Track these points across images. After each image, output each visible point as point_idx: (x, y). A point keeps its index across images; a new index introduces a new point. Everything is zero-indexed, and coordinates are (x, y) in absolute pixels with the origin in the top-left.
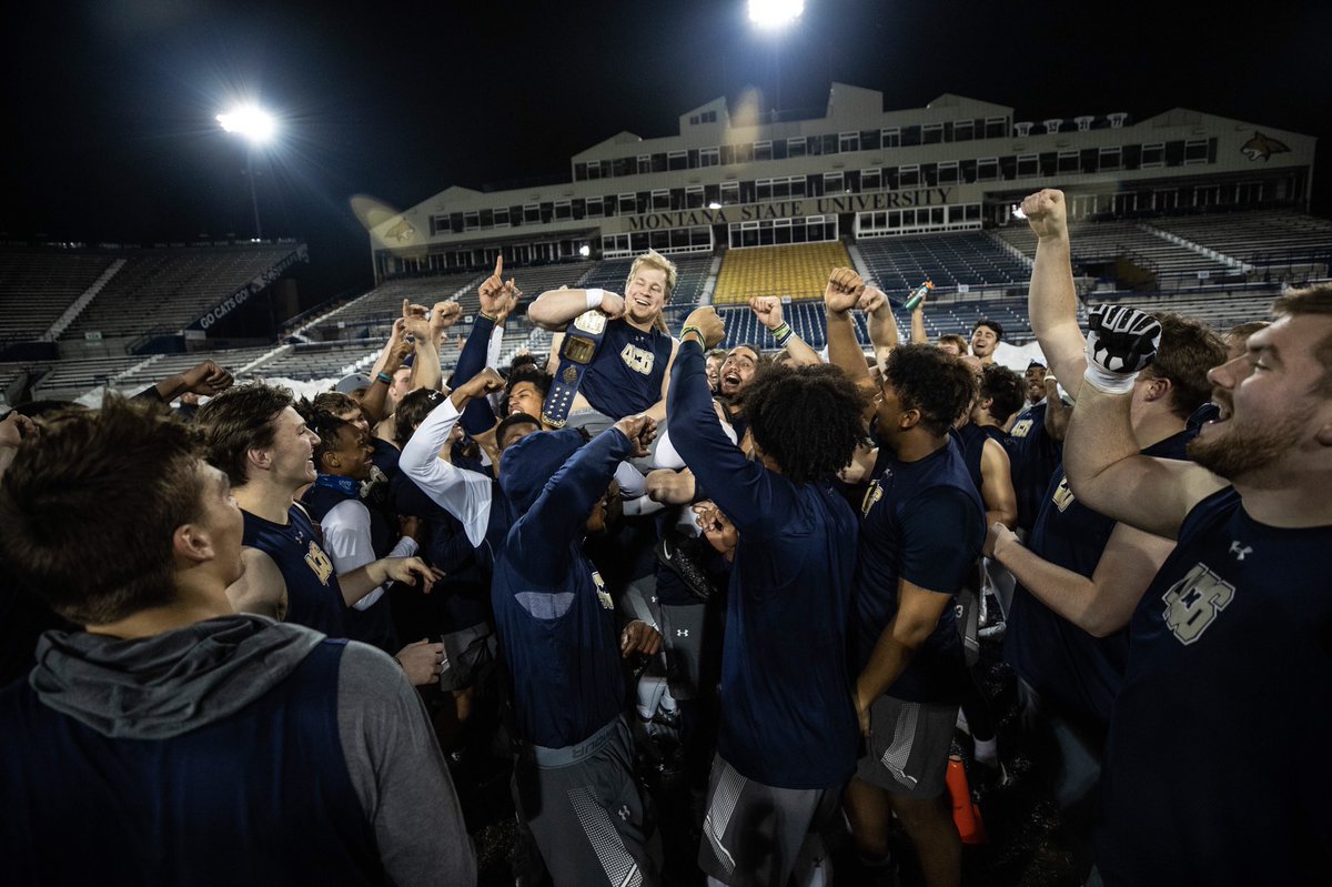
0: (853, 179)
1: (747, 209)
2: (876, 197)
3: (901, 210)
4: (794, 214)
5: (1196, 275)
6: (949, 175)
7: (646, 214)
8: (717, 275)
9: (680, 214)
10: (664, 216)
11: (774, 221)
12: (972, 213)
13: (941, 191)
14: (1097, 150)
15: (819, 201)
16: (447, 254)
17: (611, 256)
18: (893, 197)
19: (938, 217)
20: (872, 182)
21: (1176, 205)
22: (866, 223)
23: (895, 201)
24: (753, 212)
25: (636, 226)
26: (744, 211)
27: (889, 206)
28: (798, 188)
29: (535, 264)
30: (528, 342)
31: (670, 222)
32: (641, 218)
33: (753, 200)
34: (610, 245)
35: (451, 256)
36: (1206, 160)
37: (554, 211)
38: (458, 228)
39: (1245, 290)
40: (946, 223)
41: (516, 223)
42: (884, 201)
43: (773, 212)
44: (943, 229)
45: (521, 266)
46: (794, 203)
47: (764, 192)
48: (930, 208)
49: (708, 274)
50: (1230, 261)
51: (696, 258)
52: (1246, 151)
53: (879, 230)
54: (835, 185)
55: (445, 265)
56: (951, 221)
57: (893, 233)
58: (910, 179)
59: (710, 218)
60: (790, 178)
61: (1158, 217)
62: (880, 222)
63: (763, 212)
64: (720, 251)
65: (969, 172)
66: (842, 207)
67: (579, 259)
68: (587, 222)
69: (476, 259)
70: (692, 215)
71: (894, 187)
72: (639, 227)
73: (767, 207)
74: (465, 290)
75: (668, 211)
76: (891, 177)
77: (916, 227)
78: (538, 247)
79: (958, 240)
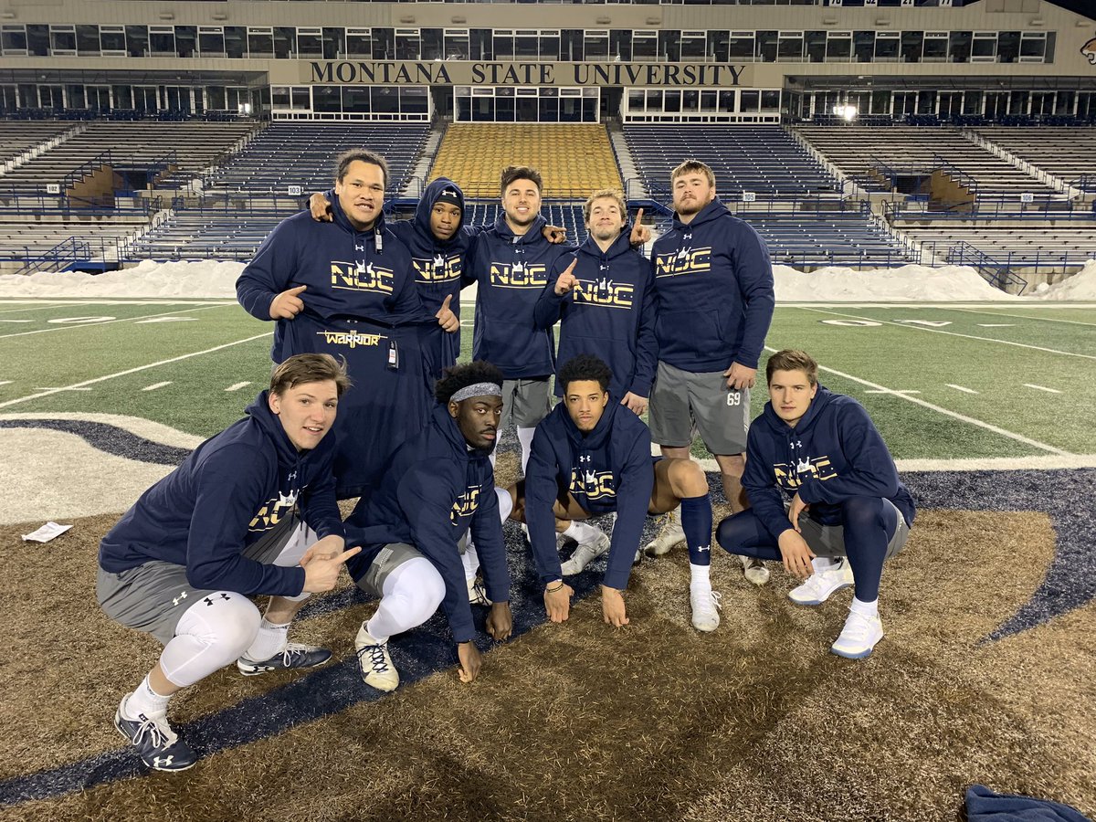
0: (621, 41)
1: (478, 68)
2: (650, 67)
3: (682, 90)
4: (543, 81)
5: (1020, 197)
6: (743, 48)
7: (336, 62)
8: (434, 157)
9: (386, 66)
10: (362, 65)
11: (516, 88)
12: (770, 102)
13: (731, 68)
14: (921, 33)
15: (577, 67)
16: (21, 87)
17: (284, 116)
18: (672, 71)
19: (727, 103)
20: (646, 48)
21: (1008, 113)
22: (636, 103)
23: (673, 77)
24: (488, 72)
25: (321, 76)
26: (475, 70)
27: (667, 82)
28: (549, 47)
29: (165, 117)
30: (147, 229)
31: (372, 76)
32: (330, 65)
33: (488, 57)
34: (282, 100)
35: (27, 90)
36: (1043, 58)
37: (198, 40)
38: (41, 49)
39: (1070, 219)
40: (737, 113)
41: (136, 52)
42: (661, 75)
43: (514, 76)
44: (733, 119)
45: (143, 118)
46: (543, 67)
47: (504, 46)
48: (718, 90)
49: (422, 154)
50: (1058, 184)
51: (406, 130)
52: (1086, 52)
53: (653, 114)
54: (598, 48)
55: (18, 105)
56: (742, 110)
57: (670, 119)
58: (695, 48)
59: (429, 77)
60: (539, 31)
61: (985, 124)
62: (654, 103)
63: (501, 74)
64: (440, 123)
65: (768, 45)
66: (606, 78)
67: (232, 116)
68: (248, 63)
69: (69, 99)
70: (403, 68)
71: (673, 58)
72: (326, 77)
73: (507, 68)
74: (50, 145)
75: (368, 60)
76: (670, 43)
77: (699, 113)
78: (172, 93)
79: (749, 135)
